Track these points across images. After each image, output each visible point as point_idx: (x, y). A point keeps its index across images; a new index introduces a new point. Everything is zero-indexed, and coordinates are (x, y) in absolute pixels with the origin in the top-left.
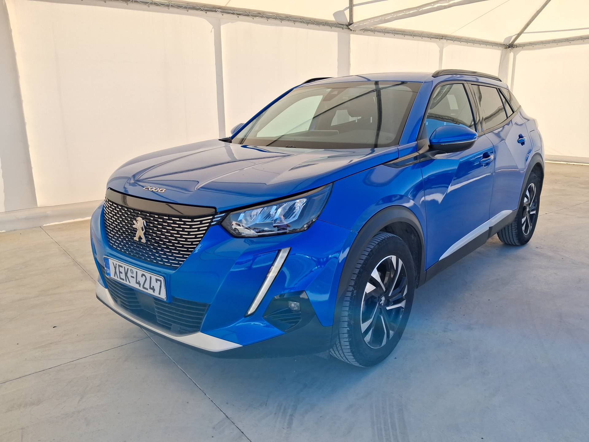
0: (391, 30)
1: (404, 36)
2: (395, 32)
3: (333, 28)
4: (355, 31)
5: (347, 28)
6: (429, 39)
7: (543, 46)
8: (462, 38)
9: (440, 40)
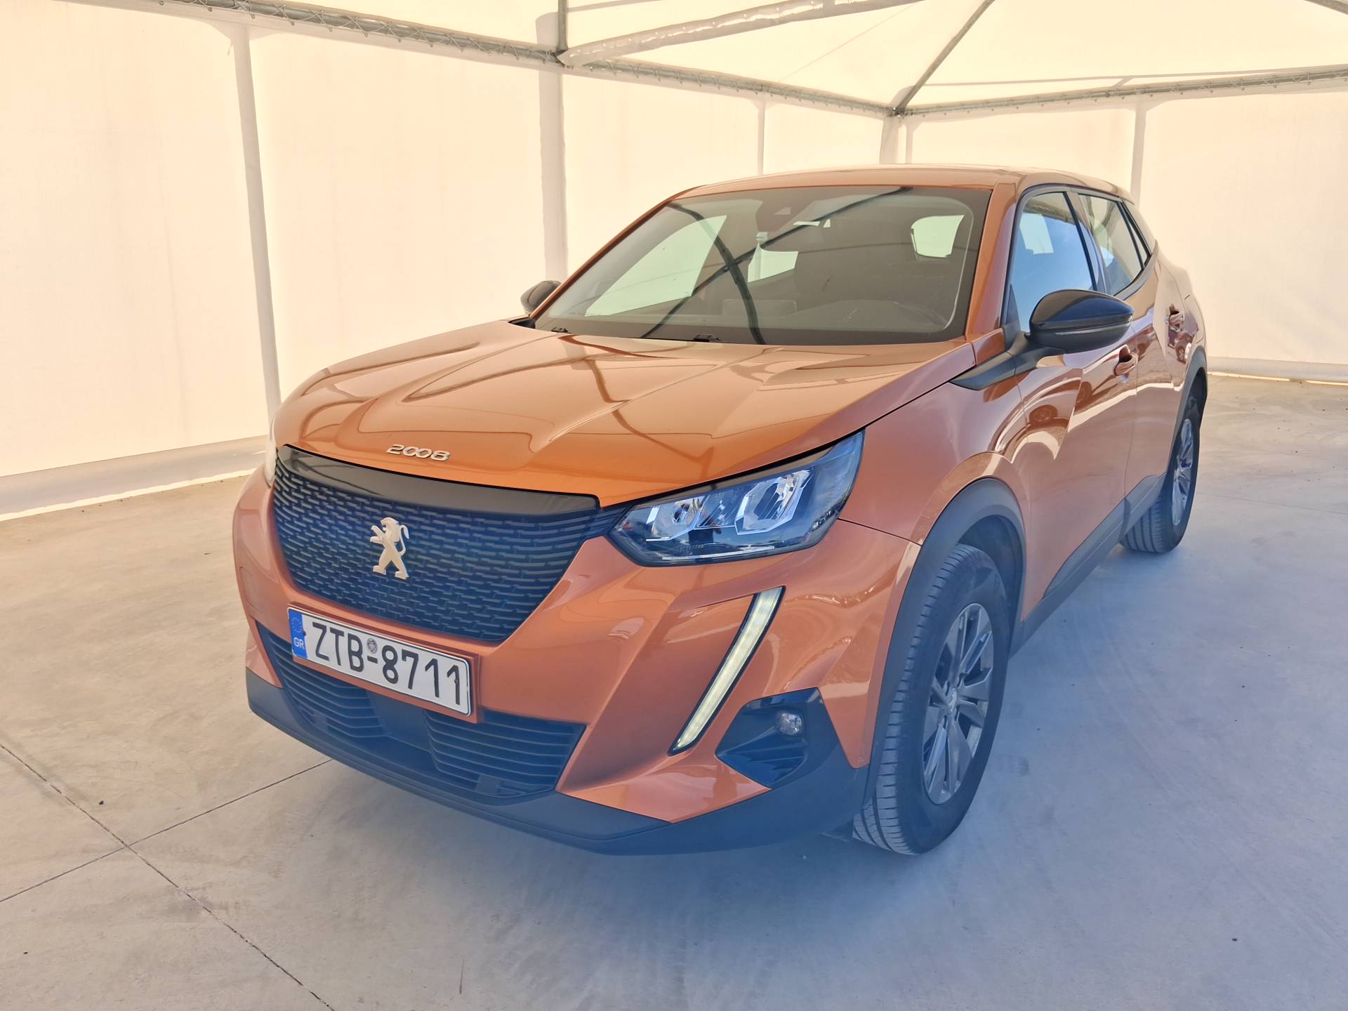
0: (653, 69)
1: (681, 82)
2: (660, 72)
3: (523, 60)
4: (573, 68)
5: (554, 58)
6: (734, 91)
7: (966, 112)
8: (802, 90)
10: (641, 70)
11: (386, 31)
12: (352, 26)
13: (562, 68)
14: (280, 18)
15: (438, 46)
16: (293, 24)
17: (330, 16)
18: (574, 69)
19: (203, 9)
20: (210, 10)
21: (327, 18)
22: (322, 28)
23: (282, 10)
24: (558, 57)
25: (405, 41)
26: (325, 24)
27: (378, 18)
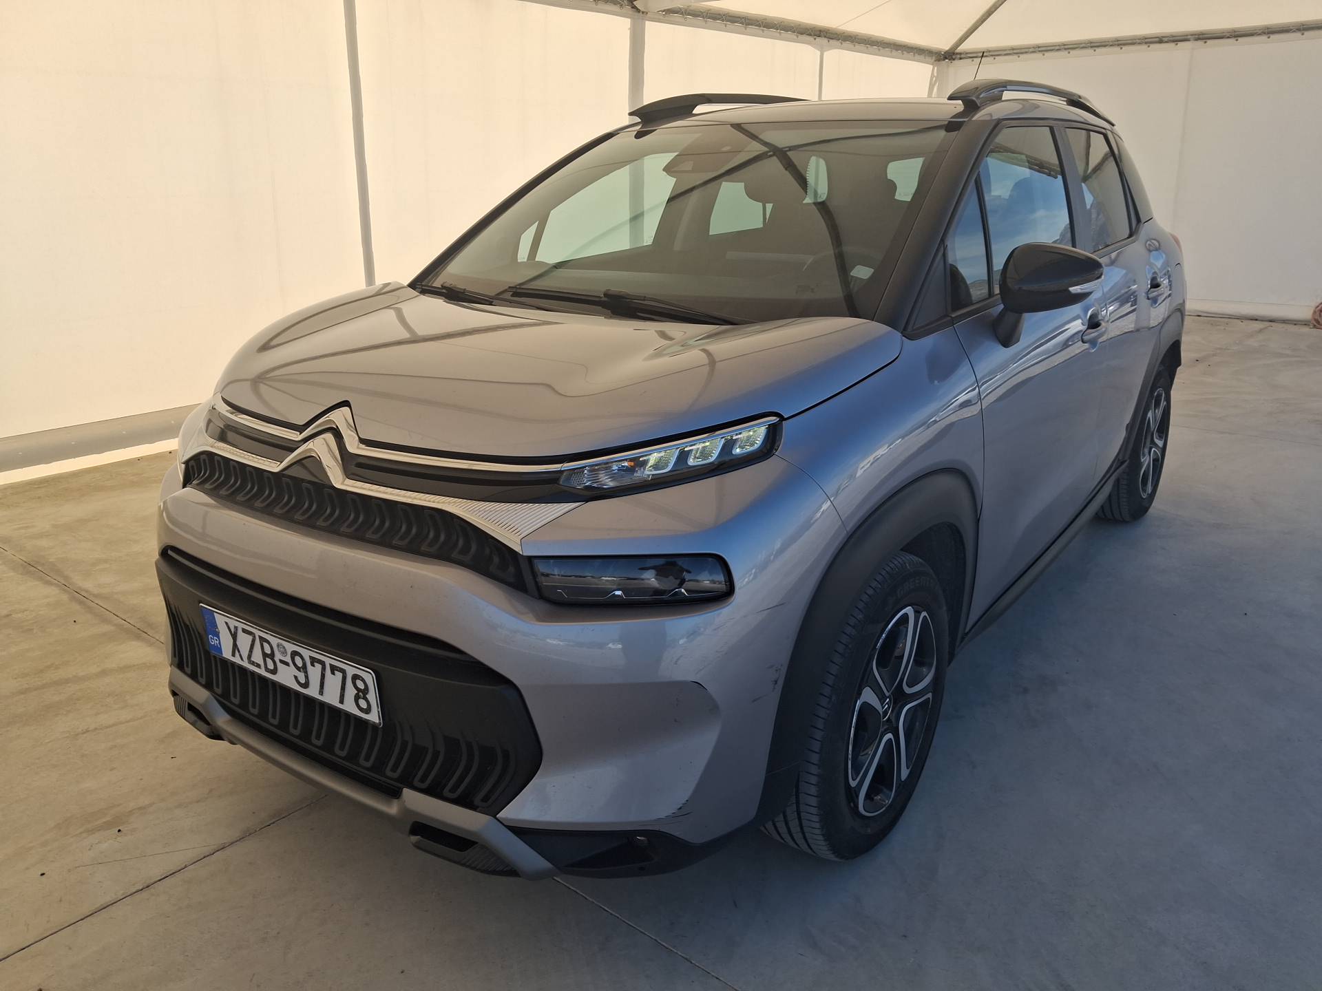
0: (719, 14)
1: (746, 29)
2: (730, 18)
3: (601, 6)
4: (647, 13)
5: (630, 4)
6: (793, 36)
7: (1016, 57)
8: (857, 35)
9: (815, 39)
13: (637, 14)
18: (648, 15)
24: (635, 3)
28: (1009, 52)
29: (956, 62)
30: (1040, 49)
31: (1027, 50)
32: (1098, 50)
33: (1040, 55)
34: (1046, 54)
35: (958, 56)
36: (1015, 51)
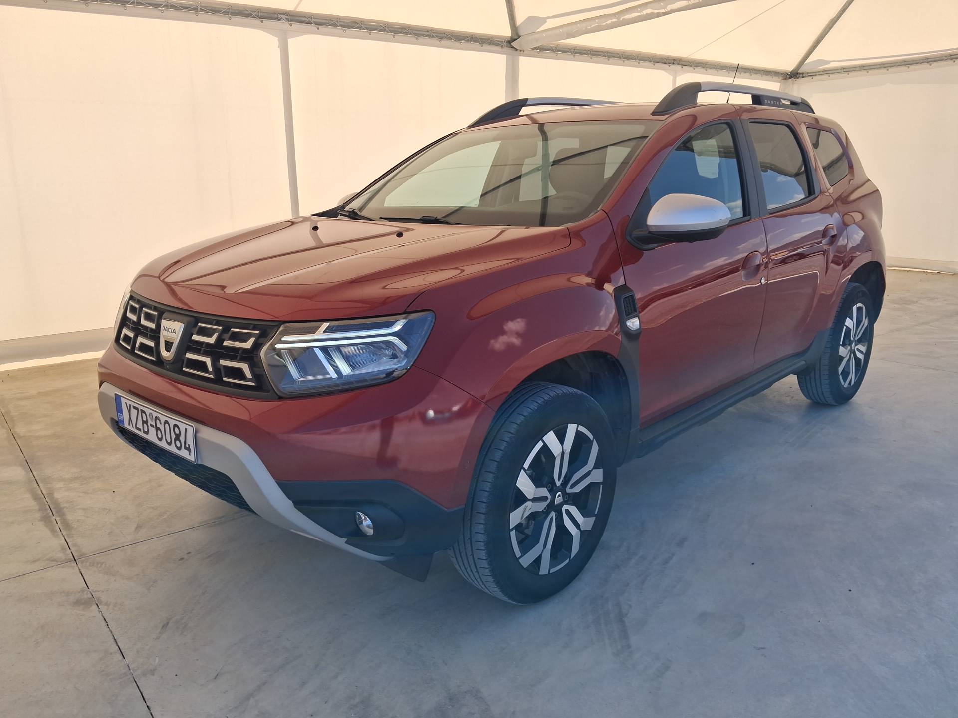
0: (585, 50)
1: (609, 60)
2: (592, 53)
3: (485, 47)
4: (524, 51)
5: (509, 45)
6: (651, 64)
7: (846, 74)
8: (707, 62)
9: (669, 66)
10: (578, 51)
11: (384, 31)
12: (360, 28)
13: (515, 52)
14: (309, 25)
15: (421, 39)
16: (318, 29)
17: (344, 22)
18: (525, 53)
19: (257, 22)
20: (262, 22)
21: (341, 24)
22: (339, 30)
23: (311, 20)
24: (512, 44)
25: (399, 37)
26: (340, 28)
27: (377, 22)
28: (841, 71)
29: (801, 80)
30: (865, 68)
31: (854, 69)
32: (912, 67)
33: (864, 73)
34: (870, 72)
35: (801, 75)
36: (844, 70)
